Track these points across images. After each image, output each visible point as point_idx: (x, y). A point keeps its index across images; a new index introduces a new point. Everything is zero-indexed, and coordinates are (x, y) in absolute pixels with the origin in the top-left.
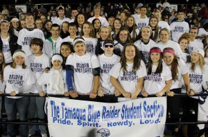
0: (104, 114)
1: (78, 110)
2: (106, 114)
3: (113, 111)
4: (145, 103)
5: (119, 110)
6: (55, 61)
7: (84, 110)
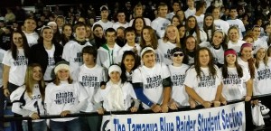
0: (178, 126)
1: (148, 126)
2: (180, 127)
3: (188, 123)
4: (223, 111)
5: (195, 122)
6: (113, 73)
7: (156, 125)
